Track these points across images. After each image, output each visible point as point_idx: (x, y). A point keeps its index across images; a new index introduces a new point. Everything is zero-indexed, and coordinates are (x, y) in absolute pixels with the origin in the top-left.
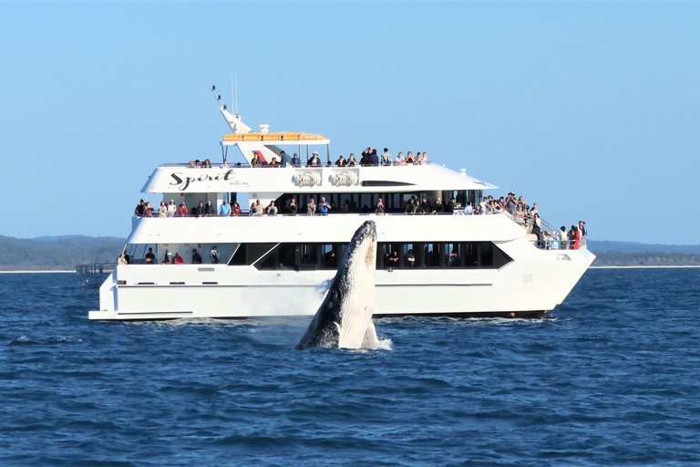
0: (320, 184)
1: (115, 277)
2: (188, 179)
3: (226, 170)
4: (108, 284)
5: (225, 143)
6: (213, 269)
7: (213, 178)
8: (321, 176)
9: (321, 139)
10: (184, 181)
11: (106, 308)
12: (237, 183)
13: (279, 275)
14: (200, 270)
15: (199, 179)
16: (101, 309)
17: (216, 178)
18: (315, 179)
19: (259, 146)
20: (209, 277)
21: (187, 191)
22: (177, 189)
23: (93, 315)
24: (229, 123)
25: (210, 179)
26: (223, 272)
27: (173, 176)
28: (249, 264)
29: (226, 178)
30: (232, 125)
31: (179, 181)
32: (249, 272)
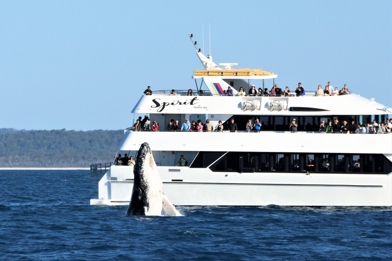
0: (259, 109)
1: (109, 175)
2: (164, 103)
3: (193, 97)
4: (104, 180)
5: (195, 77)
6: (179, 170)
7: (182, 103)
8: (261, 103)
9: (268, 75)
10: (162, 105)
11: (102, 197)
12: (199, 107)
13: (226, 176)
14: (170, 170)
15: (172, 104)
16: (99, 198)
17: (185, 103)
18: (255, 105)
19: (219, 80)
20: (176, 176)
21: (163, 112)
22: (155, 111)
23: (93, 202)
24: (202, 62)
25: (180, 104)
26: (186, 173)
27: (154, 101)
28: (206, 167)
29: (191, 103)
30: (204, 64)
31: (158, 105)
32: (205, 173)
